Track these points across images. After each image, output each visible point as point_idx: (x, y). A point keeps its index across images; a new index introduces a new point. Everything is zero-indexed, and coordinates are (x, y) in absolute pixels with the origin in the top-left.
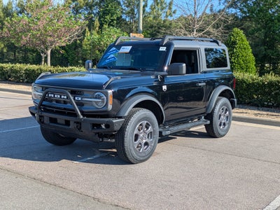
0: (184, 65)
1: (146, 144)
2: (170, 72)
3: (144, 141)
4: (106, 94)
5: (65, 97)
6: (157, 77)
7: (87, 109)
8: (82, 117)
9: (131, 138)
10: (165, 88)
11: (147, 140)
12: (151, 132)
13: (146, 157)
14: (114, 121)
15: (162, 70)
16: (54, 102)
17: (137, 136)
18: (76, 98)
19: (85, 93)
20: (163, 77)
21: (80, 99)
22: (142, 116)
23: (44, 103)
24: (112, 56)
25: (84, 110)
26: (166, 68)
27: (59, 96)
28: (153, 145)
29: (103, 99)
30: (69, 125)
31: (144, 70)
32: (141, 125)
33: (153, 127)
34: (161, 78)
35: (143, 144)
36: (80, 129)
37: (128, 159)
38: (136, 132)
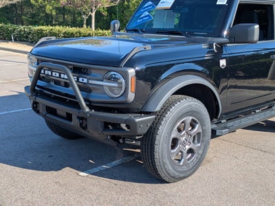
0: (257, 27)
1: (190, 151)
2: (233, 38)
3: (187, 147)
4: (125, 76)
5: (66, 77)
6: (211, 46)
7: (96, 97)
8: (87, 110)
9: (165, 146)
10: (223, 63)
11: (192, 146)
12: (199, 134)
13: (189, 173)
14: (137, 120)
15: (220, 36)
16: (53, 83)
17: (175, 142)
18: (81, 79)
19: (93, 72)
20: (221, 46)
21: (85, 81)
22: (186, 110)
23: (40, 83)
24: (147, 13)
25: (91, 99)
26: (225, 33)
27: (58, 75)
28: (201, 152)
29: (121, 83)
30: (71, 120)
31: (192, 34)
32: (183, 122)
33: (202, 125)
34: (217, 48)
35: (185, 152)
36: (85, 128)
37: (160, 176)
38: (174, 134)
